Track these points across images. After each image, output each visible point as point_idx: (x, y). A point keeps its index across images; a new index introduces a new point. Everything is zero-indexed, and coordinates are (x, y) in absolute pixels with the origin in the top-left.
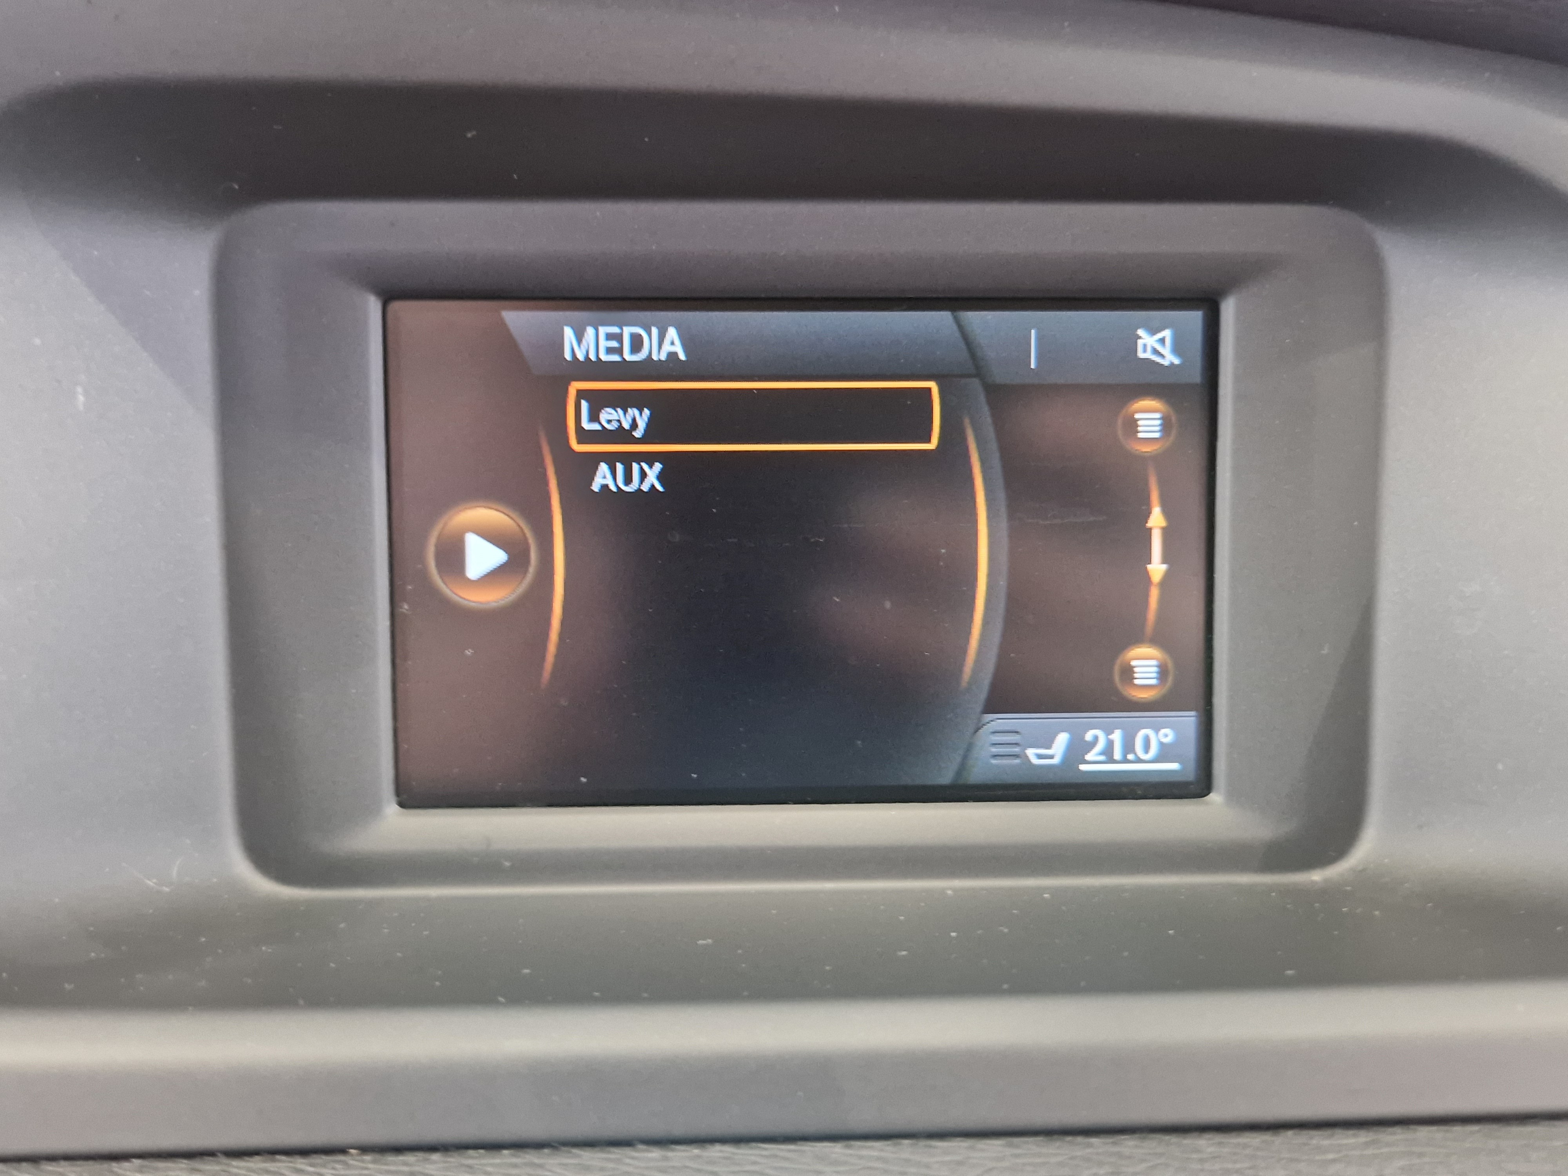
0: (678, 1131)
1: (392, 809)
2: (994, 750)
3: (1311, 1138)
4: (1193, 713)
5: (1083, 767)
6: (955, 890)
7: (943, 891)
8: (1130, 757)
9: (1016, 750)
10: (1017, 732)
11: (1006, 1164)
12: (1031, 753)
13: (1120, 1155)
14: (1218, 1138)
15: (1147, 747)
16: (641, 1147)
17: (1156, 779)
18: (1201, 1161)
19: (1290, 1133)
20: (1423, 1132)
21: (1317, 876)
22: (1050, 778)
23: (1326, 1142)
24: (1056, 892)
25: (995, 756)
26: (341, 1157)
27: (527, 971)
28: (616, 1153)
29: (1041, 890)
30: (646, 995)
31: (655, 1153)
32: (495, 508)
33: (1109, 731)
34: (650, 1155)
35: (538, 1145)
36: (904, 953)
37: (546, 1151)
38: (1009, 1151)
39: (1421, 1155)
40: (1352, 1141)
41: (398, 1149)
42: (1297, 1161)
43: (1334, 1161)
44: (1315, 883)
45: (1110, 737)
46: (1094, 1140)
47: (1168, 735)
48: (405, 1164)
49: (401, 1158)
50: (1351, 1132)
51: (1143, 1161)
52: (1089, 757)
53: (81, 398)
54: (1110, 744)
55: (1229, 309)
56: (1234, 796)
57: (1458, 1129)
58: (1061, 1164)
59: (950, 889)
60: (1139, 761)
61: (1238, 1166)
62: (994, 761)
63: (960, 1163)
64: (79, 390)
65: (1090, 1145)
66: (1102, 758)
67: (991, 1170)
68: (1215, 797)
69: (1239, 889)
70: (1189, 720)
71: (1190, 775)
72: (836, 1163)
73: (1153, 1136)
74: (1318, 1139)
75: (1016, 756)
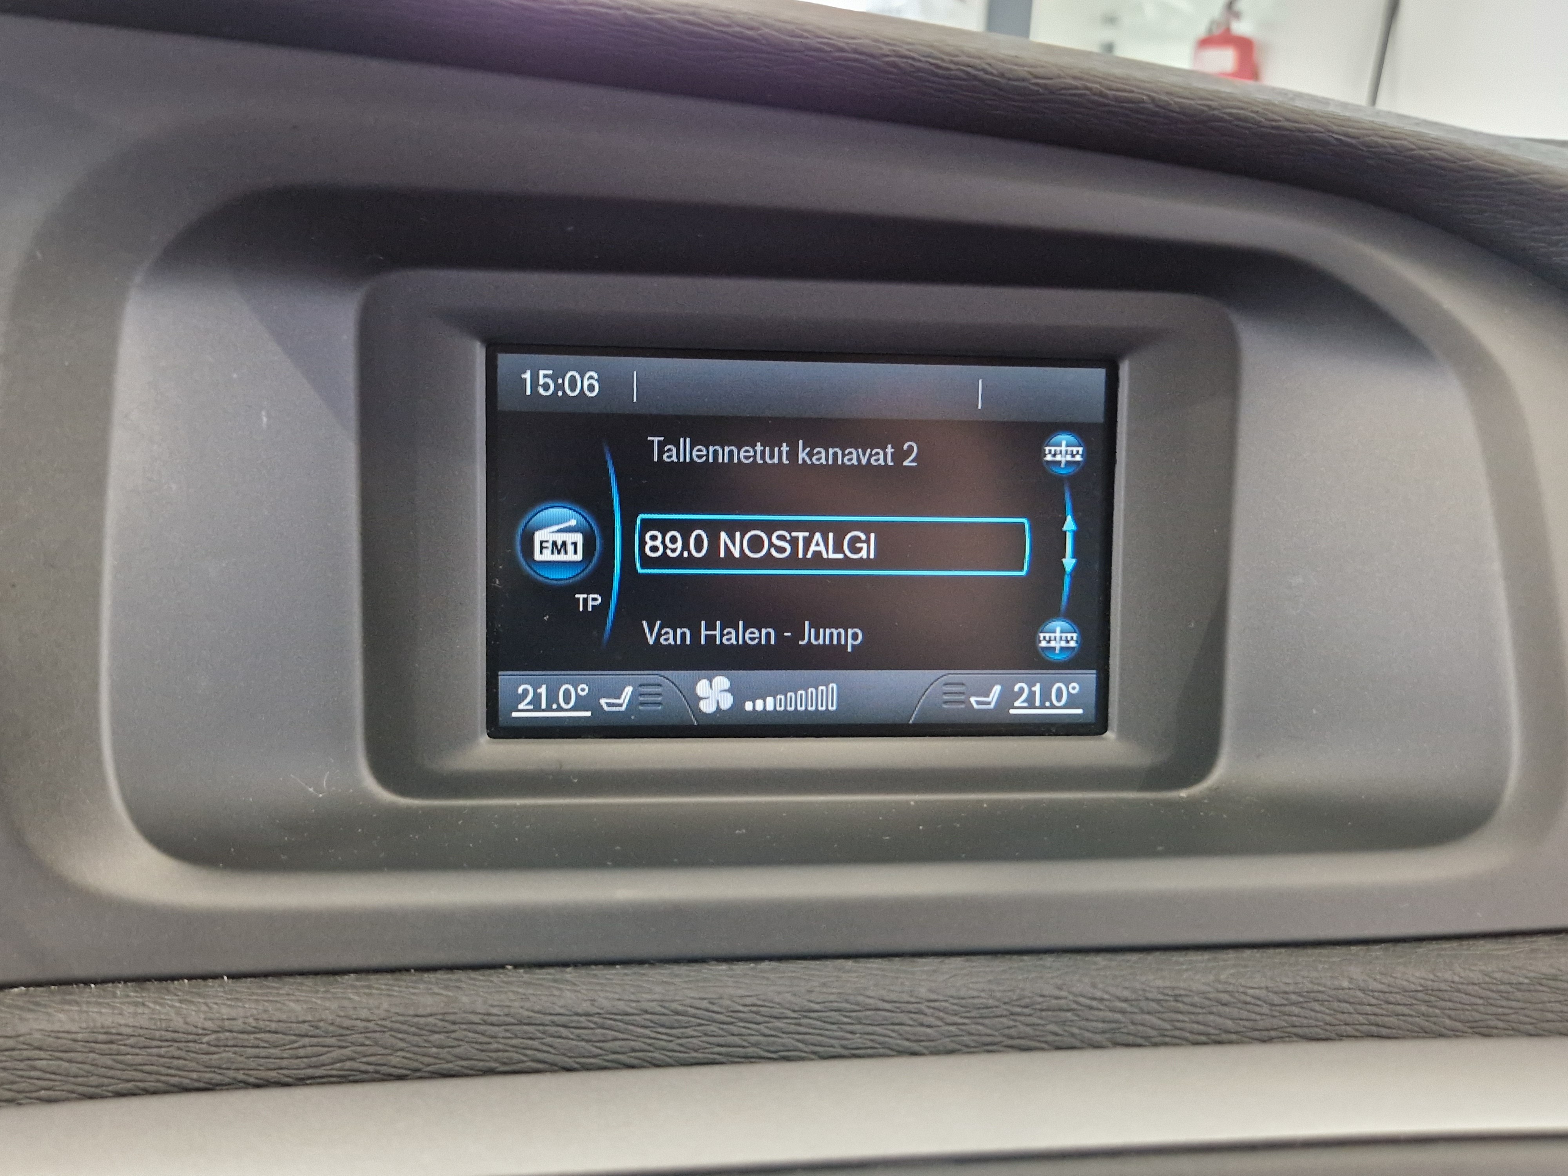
0: (740, 951)
1: (484, 739)
2: (946, 697)
3: (1173, 956)
4: (1094, 671)
5: (1012, 711)
6: (916, 802)
7: (907, 802)
8: (1047, 704)
9: (962, 697)
10: (963, 684)
11: (964, 971)
12: (973, 700)
13: (1044, 966)
14: (1109, 956)
15: (1059, 697)
16: (713, 962)
17: (1067, 721)
18: (1097, 970)
19: (1158, 953)
20: (1248, 953)
21: (1183, 794)
22: (987, 720)
23: (1181, 959)
24: (992, 803)
25: (946, 702)
26: (501, 971)
27: (618, 848)
28: (696, 967)
29: (981, 802)
30: (711, 861)
31: (724, 967)
32: (569, 507)
33: (1031, 685)
34: (720, 968)
35: (641, 962)
36: (888, 838)
37: (647, 965)
38: (967, 964)
39: (1246, 966)
40: (1200, 958)
41: (541, 965)
42: (1161, 970)
43: (1187, 970)
44: (1182, 798)
45: (1033, 689)
46: (1025, 958)
47: (1075, 688)
48: (549, 974)
49: (544, 971)
50: (1199, 953)
51: (1059, 969)
52: (1017, 704)
53: (265, 419)
54: (1032, 694)
55: (1125, 370)
56: (1123, 733)
57: (1271, 951)
58: (1004, 971)
59: (913, 800)
60: (1053, 707)
61: (1122, 973)
62: (945, 706)
63: (935, 971)
64: (263, 413)
65: (1022, 961)
66: (1025, 705)
67: (955, 975)
68: (1109, 735)
69: (1128, 802)
70: (1090, 677)
71: (1091, 718)
72: (849, 971)
73: (1065, 955)
74: (1177, 957)
75: (962, 702)
